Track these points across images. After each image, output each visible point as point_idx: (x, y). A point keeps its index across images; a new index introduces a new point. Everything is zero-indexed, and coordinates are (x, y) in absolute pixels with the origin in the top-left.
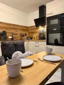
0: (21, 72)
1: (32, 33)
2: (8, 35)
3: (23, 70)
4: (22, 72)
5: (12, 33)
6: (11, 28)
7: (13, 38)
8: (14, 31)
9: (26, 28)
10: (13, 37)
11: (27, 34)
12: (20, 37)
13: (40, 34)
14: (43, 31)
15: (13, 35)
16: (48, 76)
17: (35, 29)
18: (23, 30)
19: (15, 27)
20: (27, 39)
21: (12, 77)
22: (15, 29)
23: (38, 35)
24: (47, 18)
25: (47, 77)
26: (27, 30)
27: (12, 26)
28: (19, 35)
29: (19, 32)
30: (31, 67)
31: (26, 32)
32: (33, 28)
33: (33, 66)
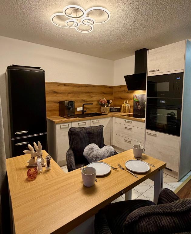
0: (95, 182)
1: (121, 98)
2: (76, 104)
3: (98, 179)
4: (97, 182)
5: (84, 101)
6: (82, 93)
7: (85, 110)
8: (86, 98)
9: (109, 90)
10: (86, 108)
11: (111, 101)
12: (96, 106)
13: (137, 103)
14: (142, 99)
15: (84, 106)
16: (123, 190)
17: (127, 92)
18: (104, 93)
19: (88, 89)
20: (111, 111)
21: (88, 186)
22: (89, 92)
23: (132, 104)
24: (148, 77)
25: (121, 191)
26: (112, 93)
27: (83, 89)
28: (95, 103)
29: (96, 98)
30: (107, 176)
31: (109, 98)
32: (122, 89)
33: (110, 175)
